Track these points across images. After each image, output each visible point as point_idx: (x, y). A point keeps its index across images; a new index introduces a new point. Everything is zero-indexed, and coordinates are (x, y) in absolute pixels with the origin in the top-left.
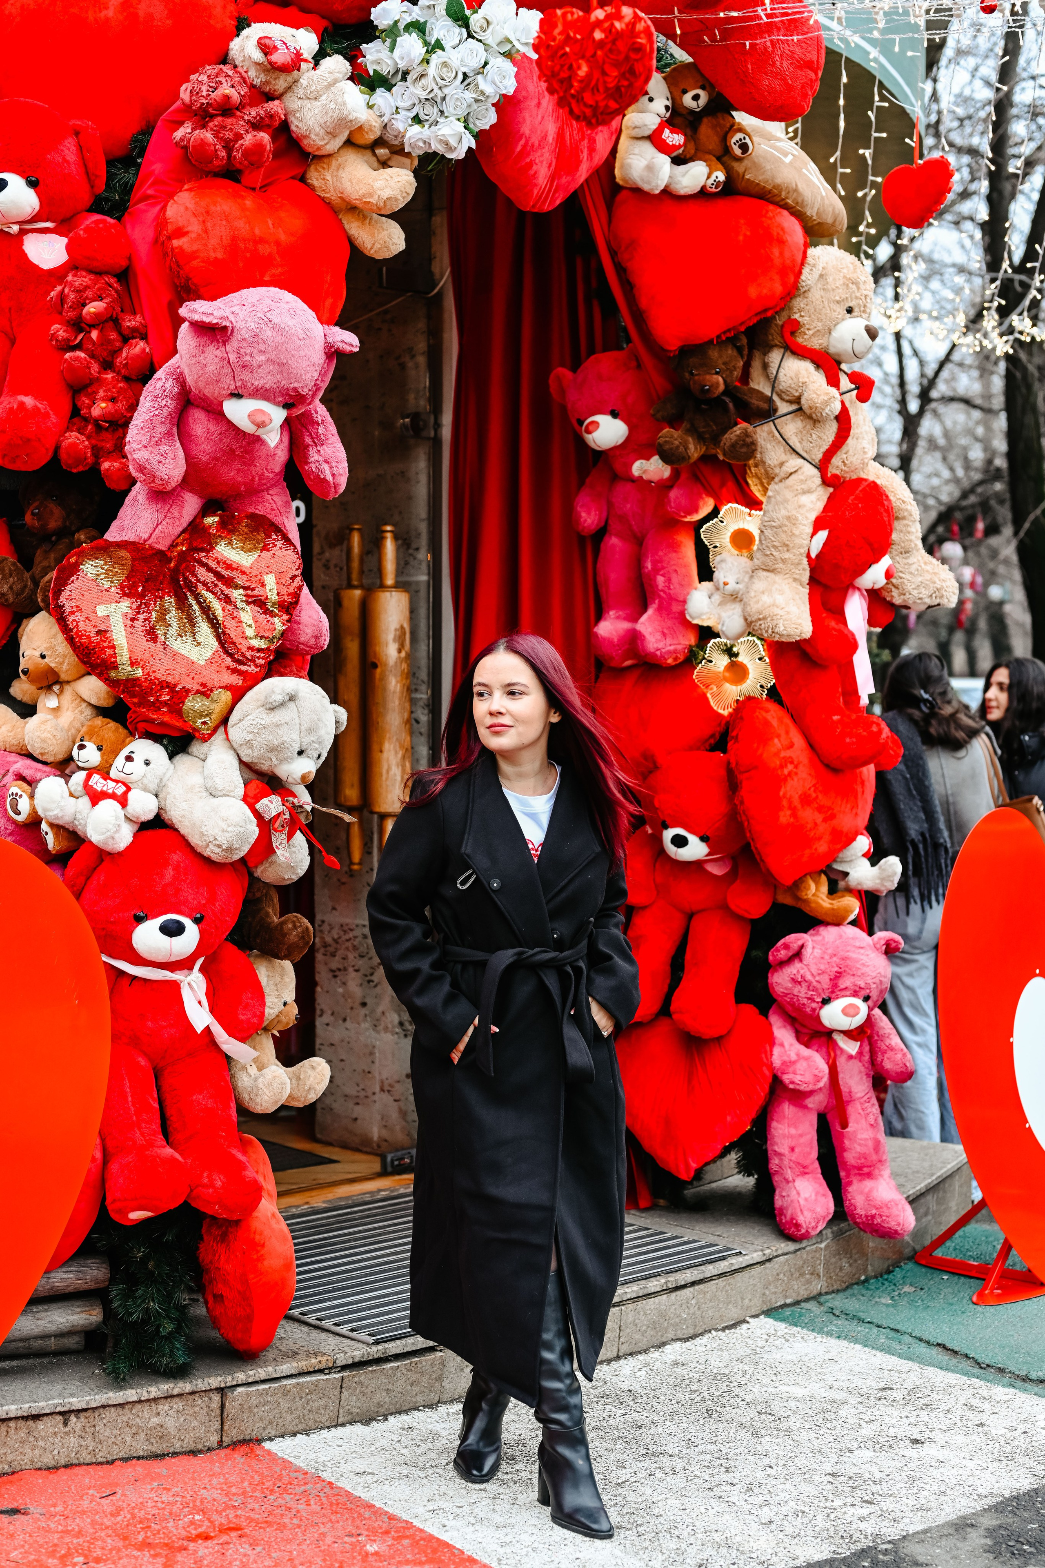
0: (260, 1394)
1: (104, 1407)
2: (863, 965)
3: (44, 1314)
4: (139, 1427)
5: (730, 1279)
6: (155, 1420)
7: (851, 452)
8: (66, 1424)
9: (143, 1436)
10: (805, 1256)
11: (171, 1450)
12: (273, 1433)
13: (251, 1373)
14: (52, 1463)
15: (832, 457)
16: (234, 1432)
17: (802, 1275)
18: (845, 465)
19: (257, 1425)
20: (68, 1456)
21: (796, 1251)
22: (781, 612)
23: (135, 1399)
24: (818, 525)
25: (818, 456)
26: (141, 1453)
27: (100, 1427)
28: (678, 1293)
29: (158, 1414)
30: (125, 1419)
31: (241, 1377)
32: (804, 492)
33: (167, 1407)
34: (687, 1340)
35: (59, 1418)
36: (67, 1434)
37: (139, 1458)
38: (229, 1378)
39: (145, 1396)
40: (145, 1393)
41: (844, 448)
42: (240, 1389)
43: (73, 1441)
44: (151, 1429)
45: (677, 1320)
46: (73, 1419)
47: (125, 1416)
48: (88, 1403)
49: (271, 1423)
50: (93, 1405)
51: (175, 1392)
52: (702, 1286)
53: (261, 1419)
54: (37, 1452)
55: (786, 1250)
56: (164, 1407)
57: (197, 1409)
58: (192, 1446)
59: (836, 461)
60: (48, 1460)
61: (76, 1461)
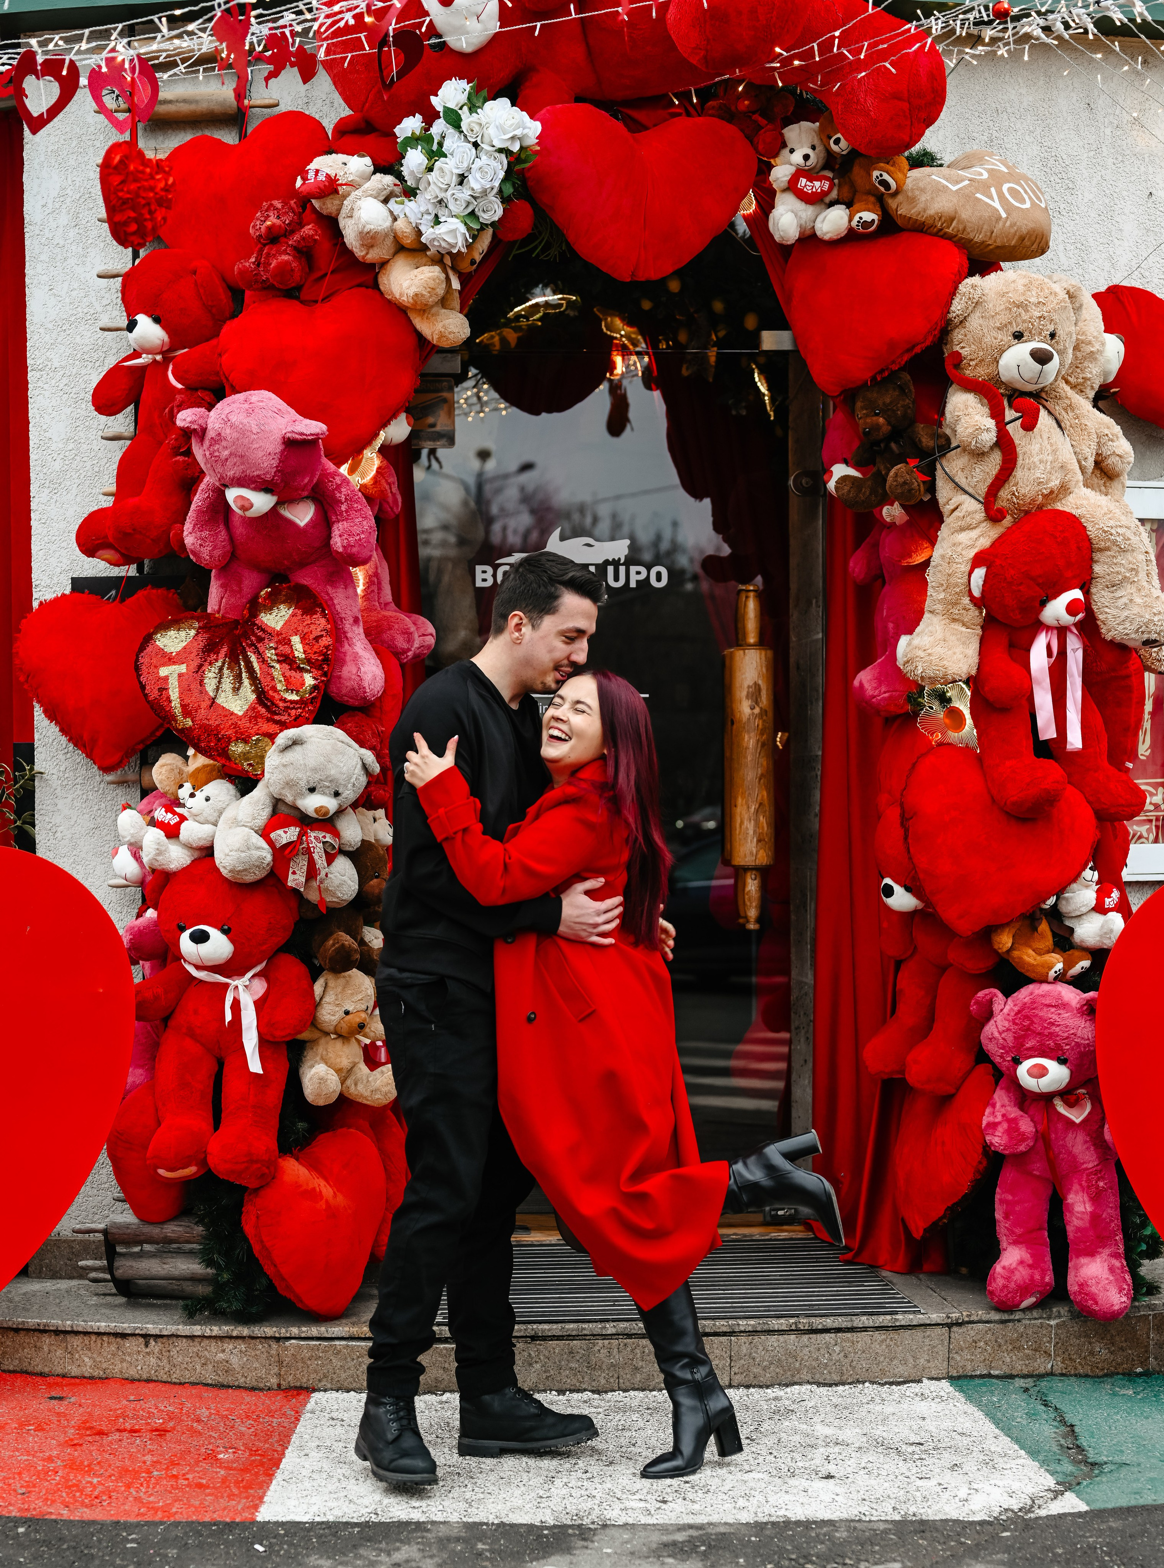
0: (312, 1349)
1: (172, 1336)
2: (1052, 1024)
3: (170, 1260)
4: (207, 1359)
5: (892, 1334)
6: (221, 1356)
7: (1021, 484)
8: (147, 1346)
9: (210, 1367)
10: (1022, 1329)
11: (236, 1384)
12: (329, 1386)
13: (304, 1329)
14: (137, 1376)
15: (998, 490)
16: (290, 1378)
17: (1020, 1348)
18: (1017, 497)
19: (312, 1376)
20: (149, 1372)
21: (1003, 1322)
22: (921, 654)
23: (199, 1333)
24: (978, 561)
25: (983, 489)
26: (210, 1382)
27: (174, 1352)
28: (813, 1336)
29: (224, 1351)
30: (195, 1350)
31: (295, 1331)
32: (962, 529)
33: (231, 1347)
34: (830, 1385)
35: (141, 1340)
36: (148, 1354)
37: (207, 1385)
38: (283, 1330)
39: (208, 1333)
40: (208, 1330)
41: (1012, 480)
42: (293, 1341)
43: (153, 1361)
44: (217, 1362)
45: (814, 1364)
46: (152, 1342)
47: (195, 1347)
48: (161, 1330)
49: (325, 1376)
50: (165, 1333)
51: (235, 1334)
52: (849, 1335)
53: (316, 1371)
54: (125, 1365)
55: (985, 1317)
56: (229, 1346)
57: (258, 1352)
58: (255, 1384)
59: (1004, 494)
60: (132, 1373)
61: (155, 1378)
